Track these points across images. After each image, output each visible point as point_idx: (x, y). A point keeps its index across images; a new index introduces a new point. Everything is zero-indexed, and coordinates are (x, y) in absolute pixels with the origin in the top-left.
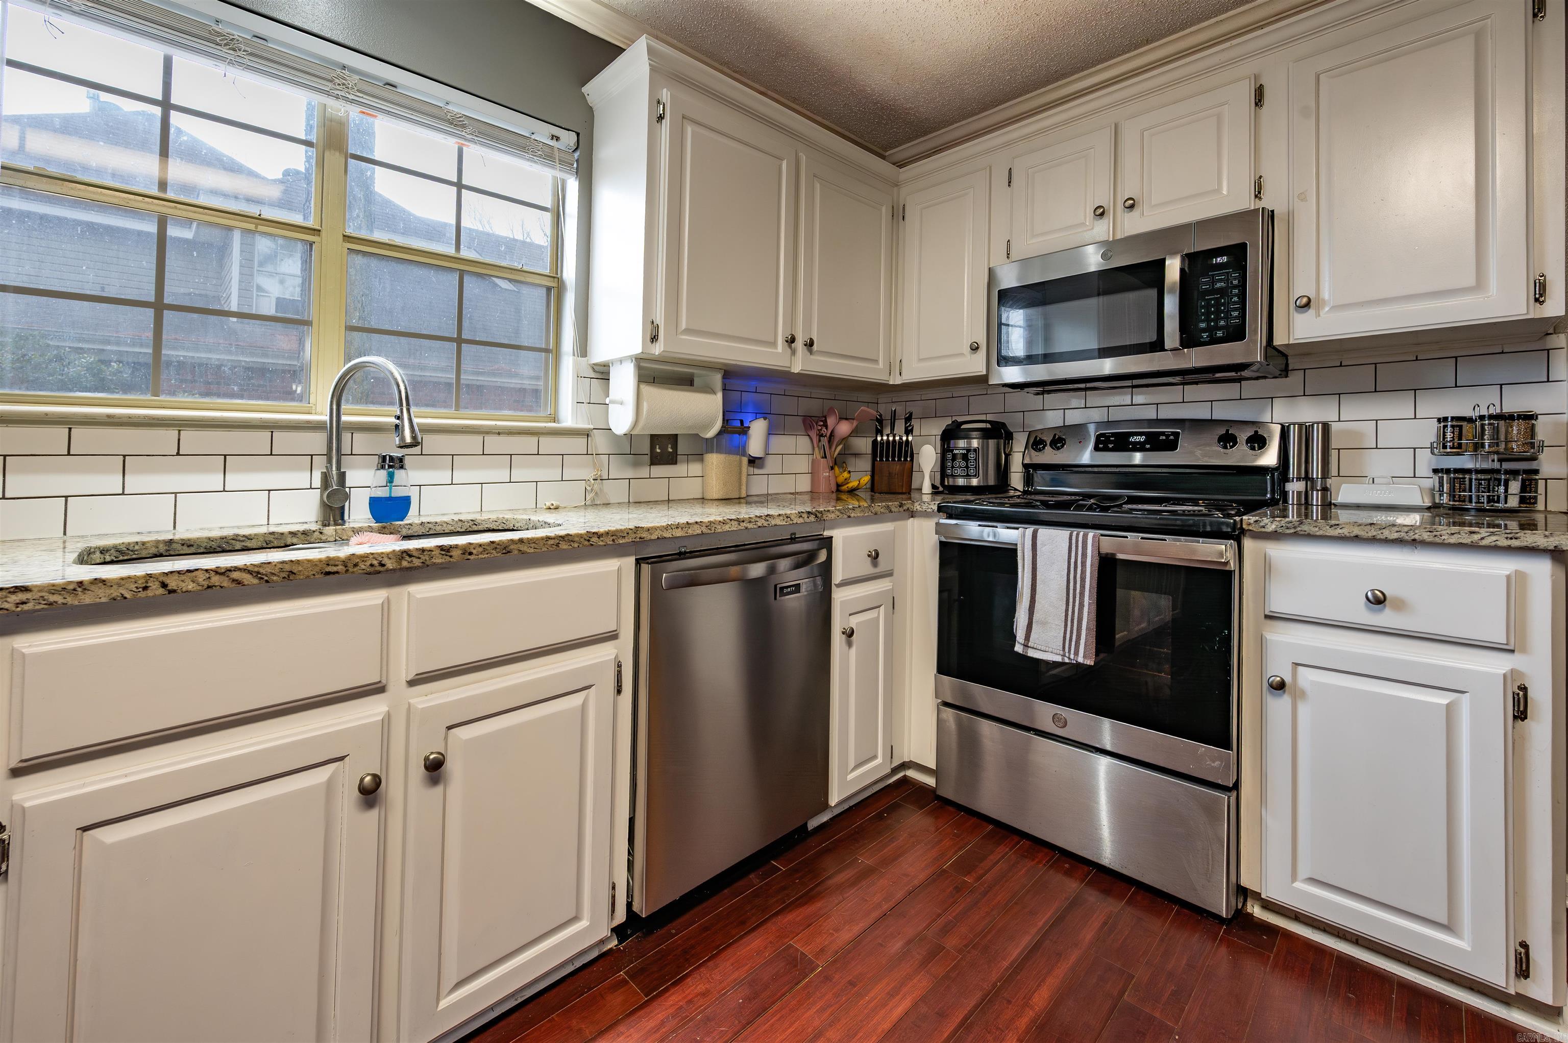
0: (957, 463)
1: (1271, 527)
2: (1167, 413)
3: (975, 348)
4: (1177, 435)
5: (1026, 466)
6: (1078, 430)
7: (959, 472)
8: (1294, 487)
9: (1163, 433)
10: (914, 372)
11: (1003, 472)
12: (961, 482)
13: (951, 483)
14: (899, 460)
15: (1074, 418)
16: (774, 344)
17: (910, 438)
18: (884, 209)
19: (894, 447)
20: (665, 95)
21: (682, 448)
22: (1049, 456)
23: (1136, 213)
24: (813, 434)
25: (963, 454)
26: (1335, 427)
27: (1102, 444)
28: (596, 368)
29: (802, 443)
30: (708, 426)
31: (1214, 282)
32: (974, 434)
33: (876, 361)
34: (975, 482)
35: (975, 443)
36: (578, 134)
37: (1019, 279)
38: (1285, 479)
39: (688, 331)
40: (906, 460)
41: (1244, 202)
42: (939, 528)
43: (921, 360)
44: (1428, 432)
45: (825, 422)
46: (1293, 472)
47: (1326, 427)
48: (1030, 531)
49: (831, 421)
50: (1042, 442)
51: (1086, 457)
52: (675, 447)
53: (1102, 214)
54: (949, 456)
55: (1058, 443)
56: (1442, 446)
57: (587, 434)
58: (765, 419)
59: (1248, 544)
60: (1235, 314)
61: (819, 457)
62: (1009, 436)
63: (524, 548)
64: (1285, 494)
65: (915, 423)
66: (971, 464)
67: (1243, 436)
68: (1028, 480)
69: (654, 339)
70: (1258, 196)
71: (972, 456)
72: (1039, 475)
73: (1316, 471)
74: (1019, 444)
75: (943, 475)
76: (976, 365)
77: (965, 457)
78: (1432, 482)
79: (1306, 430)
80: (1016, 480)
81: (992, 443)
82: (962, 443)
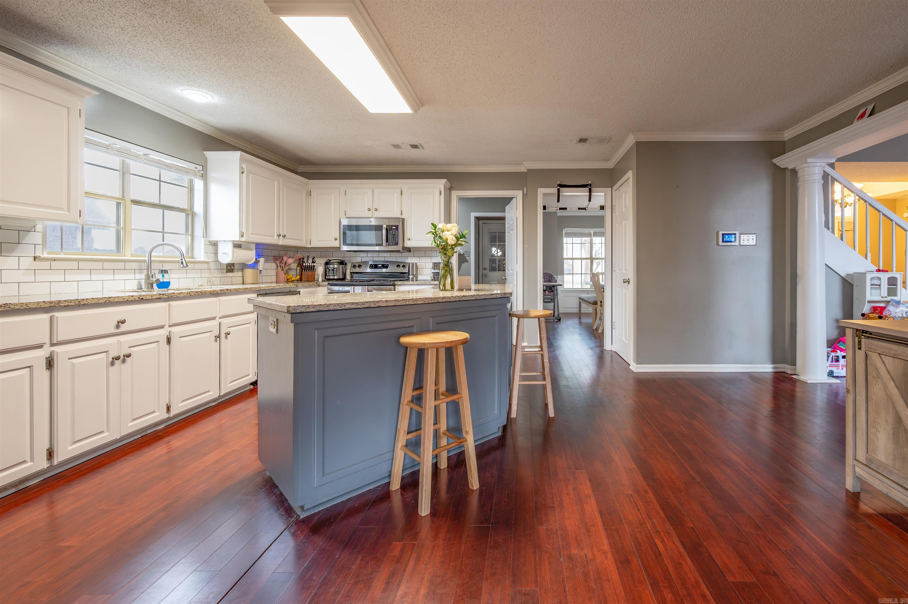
0: (330, 272)
1: (399, 284)
2: (387, 259)
3: (336, 239)
4: (388, 265)
5: (351, 273)
6: (366, 263)
7: (330, 274)
8: (411, 277)
9: (385, 264)
10: (315, 244)
11: (345, 275)
12: (331, 277)
13: (328, 278)
14: (311, 271)
15: (364, 259)
16: (274, 236)
17: (315, 264)
18: (304, 192)
19: (309, 267)
20: (244, 166)
21: (236, 267)
22: (357, 270)
23: (377, 212)
24: (278, 263)
25: (332, 269)
26: (418, 264)
27: (372, 267)
28: (211, 242)
29: (274, 265)
30: (250, 261)
31: (393, 232)
32: (335, 263)
33: (303, 240)
34: (336, 277)
35: (336, 266)
36: (202, 166)
37: (348, 223)
38: (409, 275)
39: (251, 234)
40: (313, 271)
41: (398, 215)
42: (328, 289)
43: (317, 241)
44: (431, 265)
45: (283, 260)
46: (410, 274)
47: (416, 264)
48: (353, 287)
49: (285, 258)
50: (355, 266)
51: (369, 270)
52: (234, 267)
53: (370, 210)
54: (328, 270)
55: (360, 266)
56: (434, 268)
57: (207, 263)
58: (264, 258)
59: (396, 287)
60: (397, 240)
61: (280, 270)
62: (346, 264)
63: (240, 290)
64: (409, 278)
65: (316, 259)
66: (335, 272)
67: (401, 265)
68: (352, 277)
69: (242, 236)
70: (402, 214)
71: (335, 270)
72: (355, 275)
73: (415, 274)
74: (349, 266)
75: (326, 275)
76: (336, 244)
77: (333, 270)
78: (432, 275)
79: (413, 264)
80: (348, 277)
81: (341, 266)
82: (332, 266)
